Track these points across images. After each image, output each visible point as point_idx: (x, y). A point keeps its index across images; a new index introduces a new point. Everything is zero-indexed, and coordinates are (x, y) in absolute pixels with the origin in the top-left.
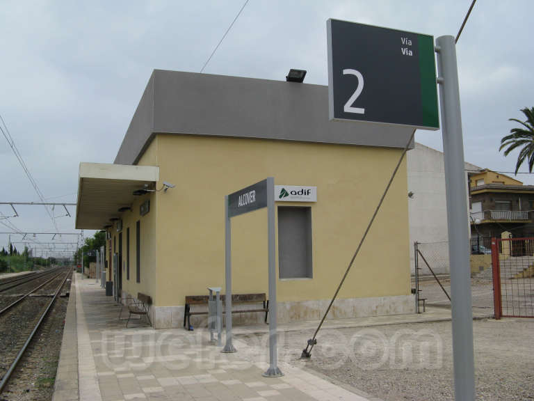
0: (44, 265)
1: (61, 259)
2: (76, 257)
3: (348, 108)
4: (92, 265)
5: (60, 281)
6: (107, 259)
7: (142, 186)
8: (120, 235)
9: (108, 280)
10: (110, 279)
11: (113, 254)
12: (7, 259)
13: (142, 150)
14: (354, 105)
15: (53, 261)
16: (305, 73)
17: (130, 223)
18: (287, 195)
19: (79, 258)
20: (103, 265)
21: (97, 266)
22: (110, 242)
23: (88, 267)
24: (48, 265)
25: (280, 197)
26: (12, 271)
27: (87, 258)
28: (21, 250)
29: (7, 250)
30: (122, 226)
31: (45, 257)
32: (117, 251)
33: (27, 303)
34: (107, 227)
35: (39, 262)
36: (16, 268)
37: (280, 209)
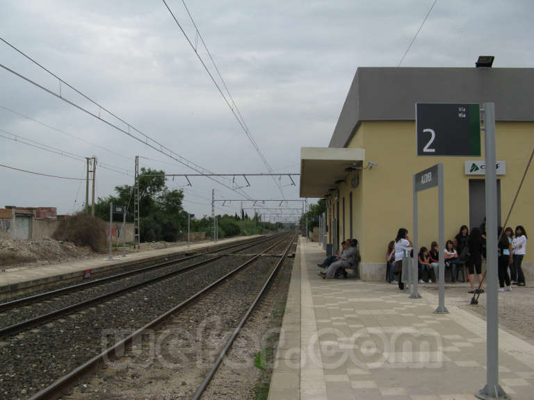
0: (272, 230)
1: (288, 224)
2: (301, 221)
3: (425, 150)
4: (315, 229)
5: (288, 243)
6: (328, 224)
7: (352, 164)
8: (338, 203)
9: (328, 243)
10: (330, 242)
11: (332, 220)
12: (238, 223)
13: (352, 133)
14: (428, 148)
15: (280, 225)
16: (493, 58)
17: (345, 194)
18: (477, 169)
19: (304, 223)
20: (324, 229)
21: (320, 230)
22: (330, 209)
23: (312, 231)
24: (276, 229)
25: (471, 171)
26: (244, 235)
27: (310, 223)
28: (251, 216)
29: (240, 215)
30: (339, 196)
31: (273, 222)
32: (336, 217)
33: (260, 261)
34: (327, 196)
35: (268, 226)
36: (248, 232)
37: (471, 181)
